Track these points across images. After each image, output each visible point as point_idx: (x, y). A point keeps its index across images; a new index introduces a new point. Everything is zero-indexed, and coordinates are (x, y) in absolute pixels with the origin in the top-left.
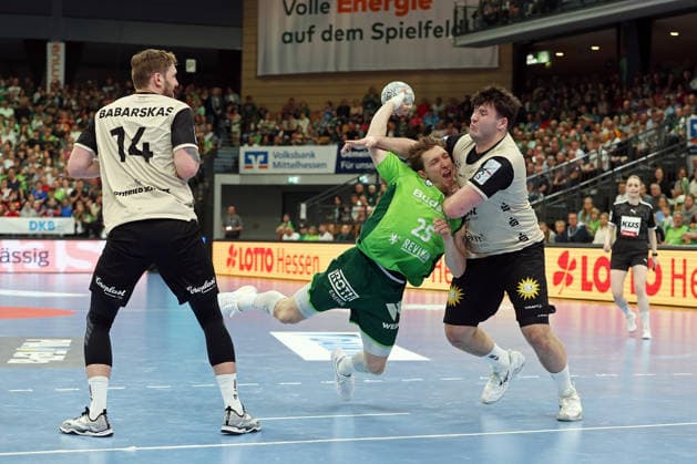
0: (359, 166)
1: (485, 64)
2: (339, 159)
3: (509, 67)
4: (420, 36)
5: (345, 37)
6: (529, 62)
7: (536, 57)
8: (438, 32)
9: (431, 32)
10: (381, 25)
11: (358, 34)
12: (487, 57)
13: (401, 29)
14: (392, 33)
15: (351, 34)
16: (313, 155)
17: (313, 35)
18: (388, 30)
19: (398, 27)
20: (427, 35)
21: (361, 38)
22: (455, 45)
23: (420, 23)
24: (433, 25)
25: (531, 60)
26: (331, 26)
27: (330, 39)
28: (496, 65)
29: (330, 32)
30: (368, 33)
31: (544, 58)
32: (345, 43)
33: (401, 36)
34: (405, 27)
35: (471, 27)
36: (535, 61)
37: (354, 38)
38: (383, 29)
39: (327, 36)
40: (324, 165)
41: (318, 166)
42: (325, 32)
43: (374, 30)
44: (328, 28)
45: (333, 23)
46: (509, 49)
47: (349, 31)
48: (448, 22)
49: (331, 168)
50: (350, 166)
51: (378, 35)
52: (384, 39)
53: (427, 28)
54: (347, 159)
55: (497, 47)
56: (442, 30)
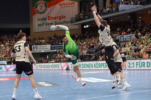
0: (55, 48)
2: (51, 47)
3: (81, 28)
4: (64, 23)
5: (50, 24)
6: (84, 27)
7: (86, 26)
8: (67, 23)
9: (66, 23)
10: (56, 22)
11: (52, 24)
12: (77, 27)
14: (59, 23)
15: (51, 24)
16: (46, 47)
17: (44, 25)
18: (58, 23)
19: (60, 22)
20: (65, 23)
22: (71, 25)
23: (64, 21)
24: (66, 21)
25: (85, 27)
26: (47, 23)
27: (47, 25)
28: (78, 28)
29: (47, 24)
30: (54, 23)
31: (87, 26)
34: (61, 22)
35: (74, 22)
36: (86, 27)
38: (57, 23)
40: (48, 48)
41: (47, 48)
44: (46, 23)
46: (81, 25)
47: (50, 23)
48: (69, 21)
49: (50, 49)
50: (53, 48)
51: (56, 24)
53: (65, 22)
54: (53, 47)
55: (78, 25)
56: (68, 22)
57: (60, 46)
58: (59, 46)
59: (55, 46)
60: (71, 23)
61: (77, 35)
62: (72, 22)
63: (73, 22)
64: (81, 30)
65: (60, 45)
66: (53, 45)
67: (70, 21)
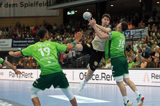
0: (19, 45)
1: (55, 15)
2: (13, 43)
3: (62, 15)
4: (35, 6)
5: (12, 6)
6: (68, 14)
7: (70, 12)
8: (40, 5)
9: (38, 5)
10: (23, 2)
11: (16, 5)
12: (55, 13)
13: (29, 4)
14: (26, 5)
15: (14, 5)
16: (4, 42)
17: (2, 6)
18: (25, 4)
19: (28, 3)
20: (37, 6)
21: (17, 6)
22: (47, 9)
23: (35, 2)
24: (39, 3)
25: (69, 13)
26: (7, 3)
27: (7, 7)
28: (58, 15)
29: (7, 5)
30: (19, 5)
31: (73, 13)
32: (12, 8)
33: (29, 6)
34: (30, 3)
35: (51, 4)
36: (70, 14)
37: (15, 7)
38: (24, 4)
39: (6, 6)
40: (8, 45)
41: (6, 45)
42: (5, 5)
43: (21, 4)
44: (7, 4)
45: (8, 2)
46: (62, 10)
47: (13, 5)
48: (43, 2)
49: (10, 46)
50: (16, 45)
51: (22, 6)
52: (24, 7)
53: (37, 3)
54: (15, 43)
55: (58, 10)
56: (42, 4)
57: (27, 43)
58: (26, 41)
59: (19, 42)
60: (47, 6)
61: (55, 25)
62: (49, 4)
63: (50, 5)
64: (62, 18)
65: (28, 40)
66: (16, 40)
67: (45, 2)
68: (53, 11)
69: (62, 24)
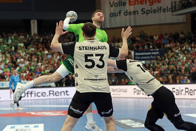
0: (142, 58)
1: (181, 21)
2: (135, 56)
3: (190, 21)
4: (158, 12)
5: (132, 14)
8: (164, 10)
9: (162, 10)
10: (144, 9)
11: (136, 13)
12: (181, 19)
13: (152, 10)
14: (148, 12)
17: (121, 14)
18: (147, 11)
19: (150, 9)
20: (160, 12)
21: (138, 14)
22: (172, 15)
23: (158, 8)
24: (162, 8)
26: (127, 10)
27: (127, 15)
28: (185, 21)
29: (127, 12)
30: (140, 12)
32: (132, 16)
33: (152, 13)
34: (153, 9)
35: (177, 8)
37: (135, 14)
38: (145, 10)
39: (126, 14)
42: (125, 12)
43: (142, 10)
46: (190, 15)
47: (133, 12)
48: (167, 7)
50: (139, 58)
51: (143, 12)
52: (146, 14)
53: (160, 9)
54: (138, 56)
55: (185, 15)
57: (151, 55)
58: (150, 53)
59: (142, 54)
60: (172, 11)
61: (182, 33)
62: (174, 10)
63: (176, 10)
64: (190, 25)
65: (151, 52)
66: (138, 52)
67: (170, 7)
68: (179, 17)
69: (190, 31)
